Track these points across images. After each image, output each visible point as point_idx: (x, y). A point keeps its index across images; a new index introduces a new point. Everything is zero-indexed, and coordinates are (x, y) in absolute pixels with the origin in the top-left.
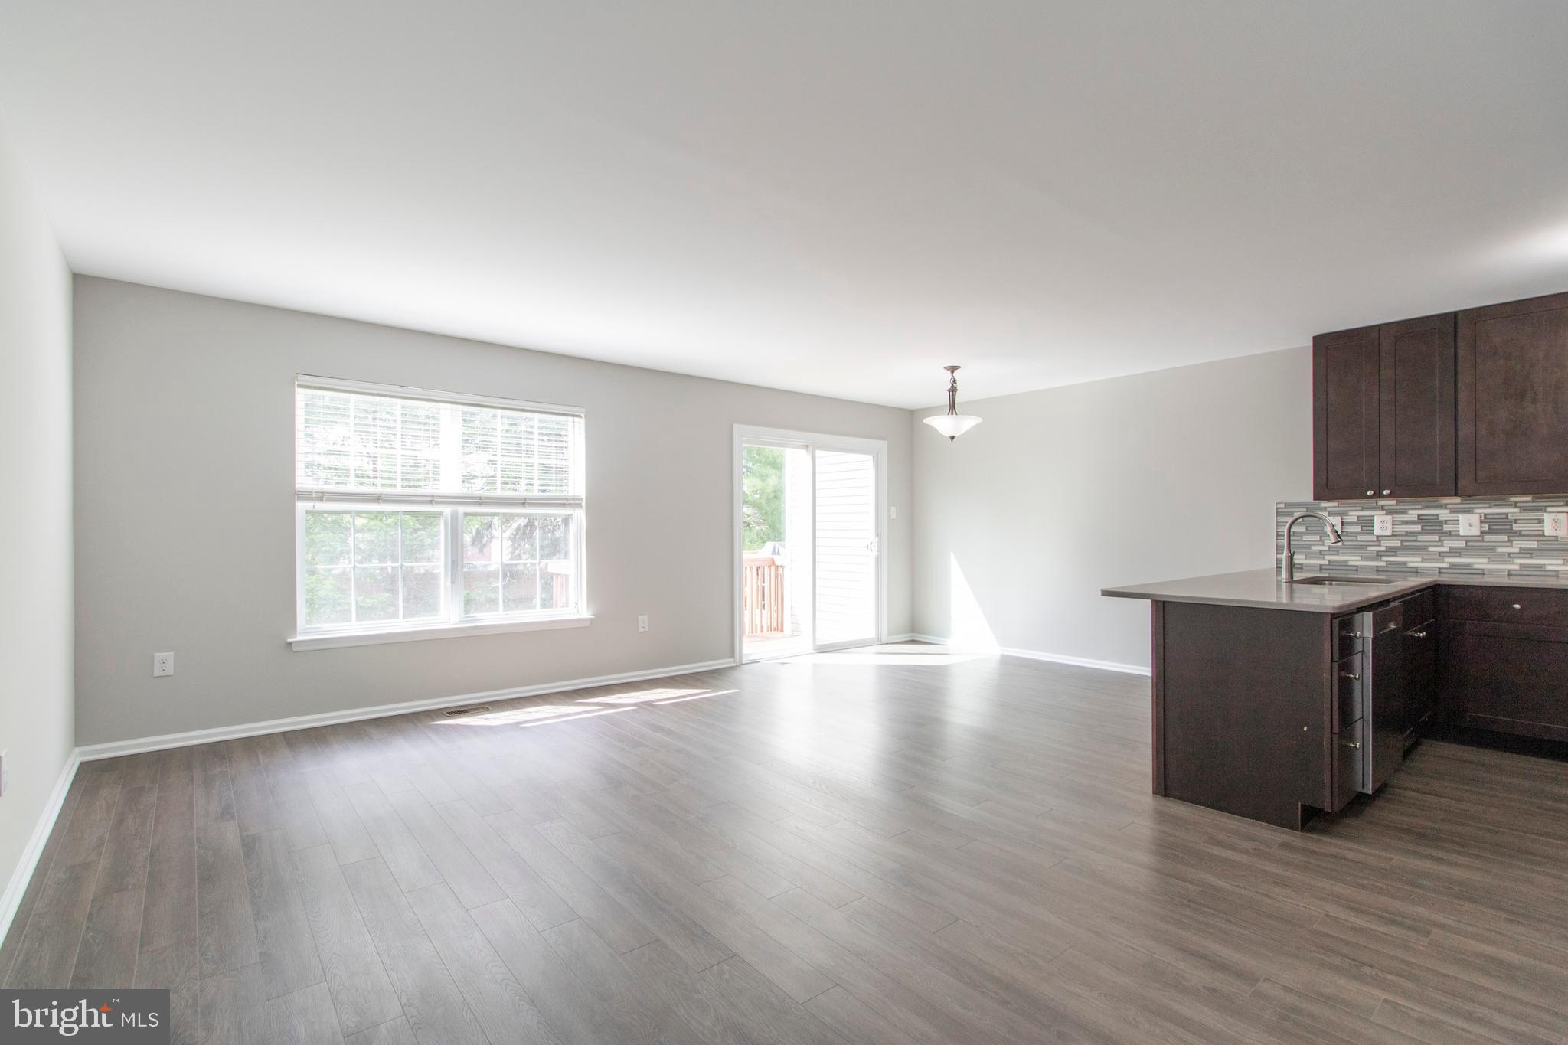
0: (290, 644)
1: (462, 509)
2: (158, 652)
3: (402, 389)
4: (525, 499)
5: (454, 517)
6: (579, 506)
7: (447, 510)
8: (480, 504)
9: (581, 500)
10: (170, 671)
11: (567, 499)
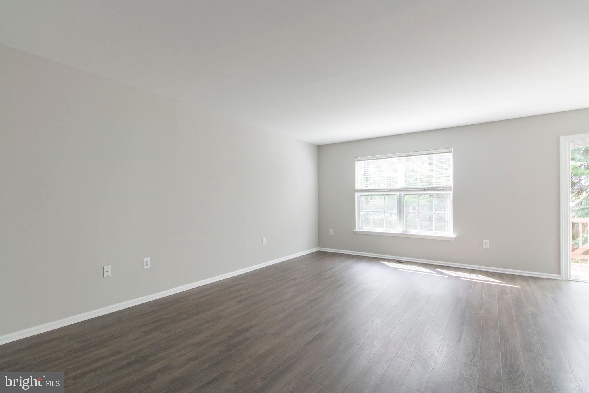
0: (354, 231)
1: (403, 193)
2: (331, 229)
3: (384, 156)
4: (424, 188)
5: (400, 196)
6: (450, 190)
7: (398, 193)
8: (408, 191)
9: (451, 187)
10: (332, 234)
11: (443, 187)
